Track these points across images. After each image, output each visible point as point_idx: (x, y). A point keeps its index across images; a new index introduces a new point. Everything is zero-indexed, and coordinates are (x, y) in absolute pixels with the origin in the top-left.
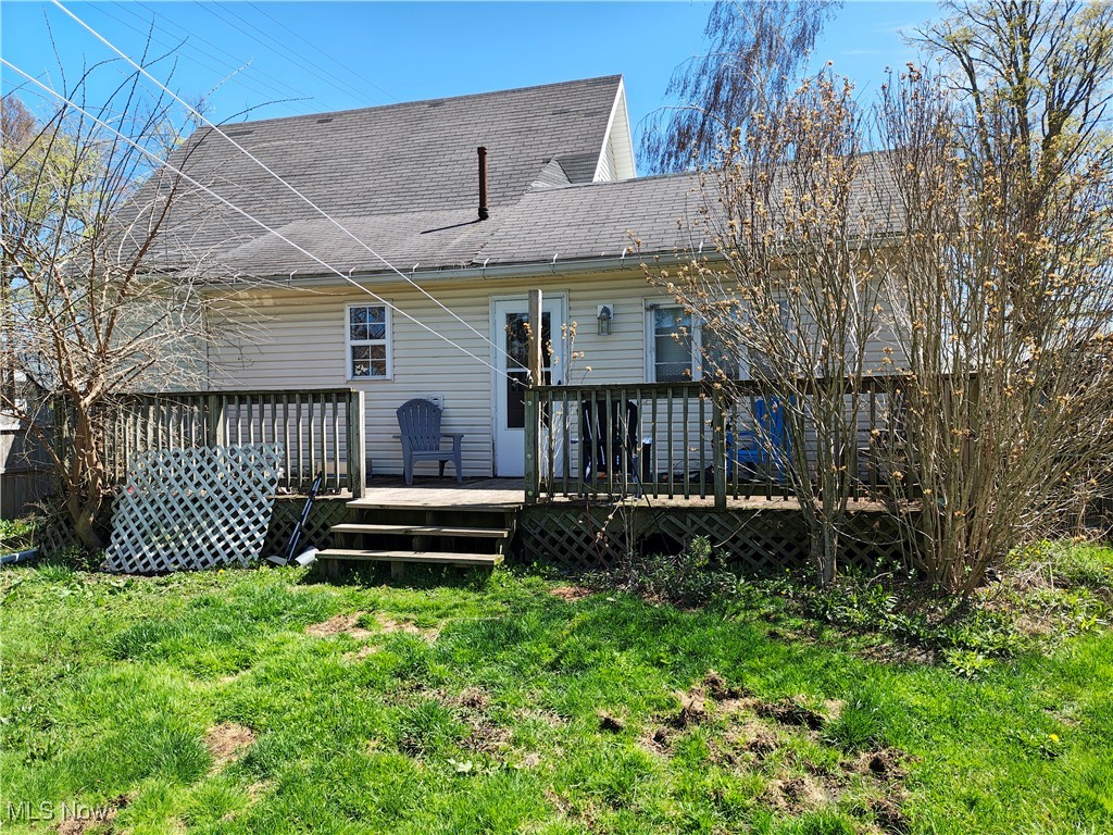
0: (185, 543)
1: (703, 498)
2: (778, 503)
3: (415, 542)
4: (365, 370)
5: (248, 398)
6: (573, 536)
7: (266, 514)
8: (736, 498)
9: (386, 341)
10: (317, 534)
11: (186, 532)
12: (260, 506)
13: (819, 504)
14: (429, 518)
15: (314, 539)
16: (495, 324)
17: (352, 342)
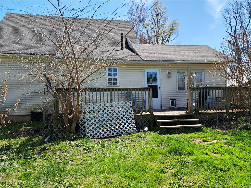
0: (113, 128)
1: (213, 111)
4: (111, 84)
5: (121, 90)
6: (202, 120)
7: (133, 119)
8: (219, 110)
10: (147, 123)
11: (112, 125)
12: (130, 117)
13: (245, 110)
15: (146, 125)
16: (144, 74)
17: (108, 77)
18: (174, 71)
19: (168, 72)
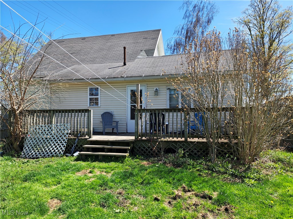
0: (43, 150)
2: (201, 140)
3: (105, 150)
4: (93, 104)
5: (62, 111)
6: (148, 148)
7: (65, 142)
8: (190, 139)
9: (99, 97)
10: (79, 148)
11: (44, 147)
12: (64, 140)
13: (212, 140)
14: (109, 143)
16: (127, 93)
17: (89, 97)
18: (163, 88)
19: (155, 89)
